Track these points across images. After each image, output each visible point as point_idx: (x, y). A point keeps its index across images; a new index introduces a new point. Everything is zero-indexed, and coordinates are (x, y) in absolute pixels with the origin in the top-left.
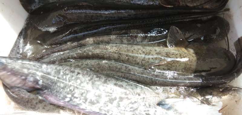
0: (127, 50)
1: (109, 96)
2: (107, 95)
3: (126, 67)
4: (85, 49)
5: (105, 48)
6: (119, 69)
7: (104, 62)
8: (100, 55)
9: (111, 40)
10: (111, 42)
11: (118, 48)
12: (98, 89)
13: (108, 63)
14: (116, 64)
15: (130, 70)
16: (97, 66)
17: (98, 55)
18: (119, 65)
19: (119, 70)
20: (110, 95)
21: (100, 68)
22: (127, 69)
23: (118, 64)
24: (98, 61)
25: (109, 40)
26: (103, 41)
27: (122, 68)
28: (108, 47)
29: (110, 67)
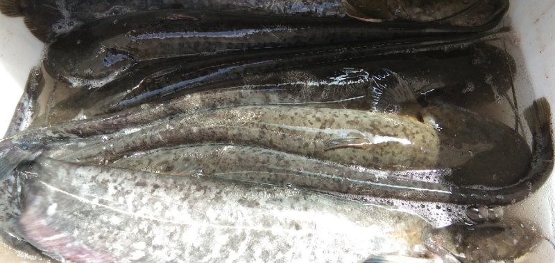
0: (280, 116)
1: (228, 231)
2: (225, 230)
3: (278, 157)
4: (183, 121)
5: (227, 116)
6: (263, 163)
7: (225, 148)
8: (217, 131)
9: (242, 97)
10: (243, 100)
11: (259, 112)
12: (203, 217)
13: (237, 150)
14: (255, 151)
15: (287, 162)
16: (211, 161)
17: (214, 132)
18: (261, 153)
19: (264, 166)
20: (231, 227)
21: (218, 164)
22: (282, 161)
23: (259, 153)
24: (212, 149)
25: (238, 97)
26: (223, 100)
27: (268, 161)
28: (237, 112)
29: (240, 160)
